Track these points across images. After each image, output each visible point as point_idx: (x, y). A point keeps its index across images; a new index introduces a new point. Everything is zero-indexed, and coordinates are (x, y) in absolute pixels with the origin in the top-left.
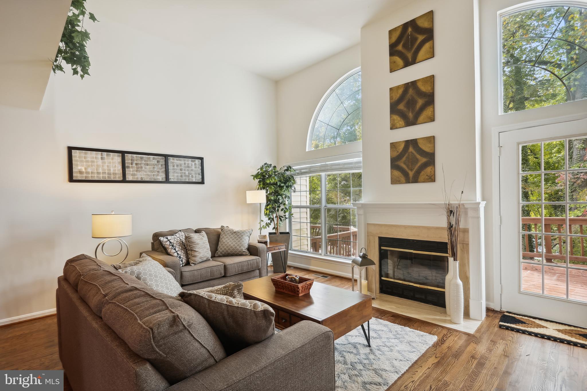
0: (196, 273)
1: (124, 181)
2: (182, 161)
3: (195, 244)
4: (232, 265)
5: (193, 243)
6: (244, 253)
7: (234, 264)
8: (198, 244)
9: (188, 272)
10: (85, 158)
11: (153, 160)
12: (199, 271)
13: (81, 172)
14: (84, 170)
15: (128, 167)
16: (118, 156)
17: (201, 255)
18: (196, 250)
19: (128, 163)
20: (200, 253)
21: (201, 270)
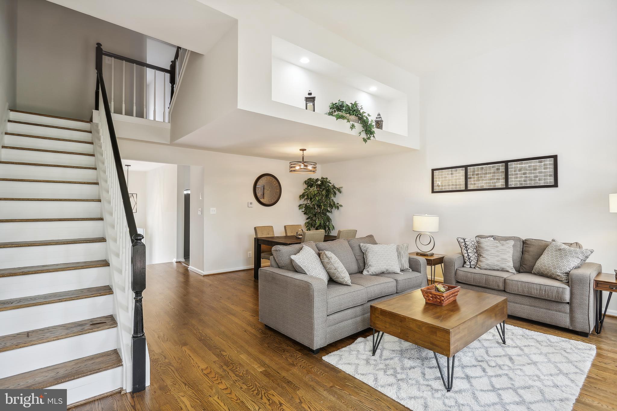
0: (469, 275)
1: (466, 190)
2: (525, 165)
3: (484, 250)
4: (514, 281)
5: (482, 248)
6: (558, 278)
7: (517, 282)
8: (487, 250)
9: (462, 272)
10: (441, 175)
11: (492, 169)
12: (473, 274)
13: (438, 186)
14: (440, 184)
15: (471, 178)
16: (462, 170)
17: (488, 262)
18: (484, 255)
19: (470, 175)
20: (487, 259)
21: (475, 274)
